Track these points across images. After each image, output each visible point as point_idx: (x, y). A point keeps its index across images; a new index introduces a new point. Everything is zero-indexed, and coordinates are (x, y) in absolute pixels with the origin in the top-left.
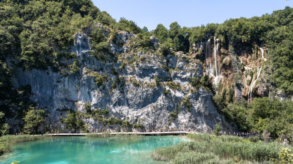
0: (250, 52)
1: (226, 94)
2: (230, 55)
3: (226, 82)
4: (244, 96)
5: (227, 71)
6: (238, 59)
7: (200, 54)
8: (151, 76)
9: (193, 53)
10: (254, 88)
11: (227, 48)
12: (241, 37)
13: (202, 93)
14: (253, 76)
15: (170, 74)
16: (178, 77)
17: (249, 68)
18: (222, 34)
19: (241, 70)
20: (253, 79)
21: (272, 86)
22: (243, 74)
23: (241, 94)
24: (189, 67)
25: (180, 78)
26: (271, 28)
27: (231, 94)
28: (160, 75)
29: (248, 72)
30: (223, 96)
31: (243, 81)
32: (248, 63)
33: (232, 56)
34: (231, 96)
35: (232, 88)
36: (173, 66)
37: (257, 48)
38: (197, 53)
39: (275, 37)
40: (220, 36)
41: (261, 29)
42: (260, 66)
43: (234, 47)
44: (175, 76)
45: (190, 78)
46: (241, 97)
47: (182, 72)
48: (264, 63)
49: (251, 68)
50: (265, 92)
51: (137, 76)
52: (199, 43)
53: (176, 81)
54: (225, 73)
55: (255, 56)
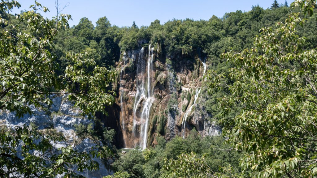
0: (191, 67)
1: (157, 122)
2: (166, 70)
3: (159, 106)
4: (177, 126)
5: (162, 92)
6: (175, 76)
7: (130, 67)
8: (27, 121)
9: (123, 64)
10: (189, 116)
11: (163, 62)
12: (182, 47)
13: (87, 145)
14: (190, 100)
15: (52, 119)
16: (61, 123)
17: (187, 89)
18: (159, 42)
19: (178, 91)
20: (189, 104)
21: (207, 115)
22: (179, 97)
23: (175, 122)
24: (75, 111)
25: (64, 125)
26: (217, 38)
27: (162, 123)
28: (38, 121)
29: (185, 94)
30: (154, 125)
31: (179, 105)
32: (187, 82)
33: (168, 71)
34: (162, 125)
35: (164, 114)
36: (57, 109)
37: (200, 63)
38: (126, 66)
39: (218, 51)
40: (156, 44)
41: (204, 39)
42: (200, 87)
43: (173, 60)
44: (58, 122)
45: (75, 124)
46: (175, 126)
47: (66, 117)
48: (204, 83)
49: (190, 89)
50: (200, 122)
51: (8, 121)
52: (130, 51)
53: (59, 128)
54: (158, 95)
55: (196, 73)
